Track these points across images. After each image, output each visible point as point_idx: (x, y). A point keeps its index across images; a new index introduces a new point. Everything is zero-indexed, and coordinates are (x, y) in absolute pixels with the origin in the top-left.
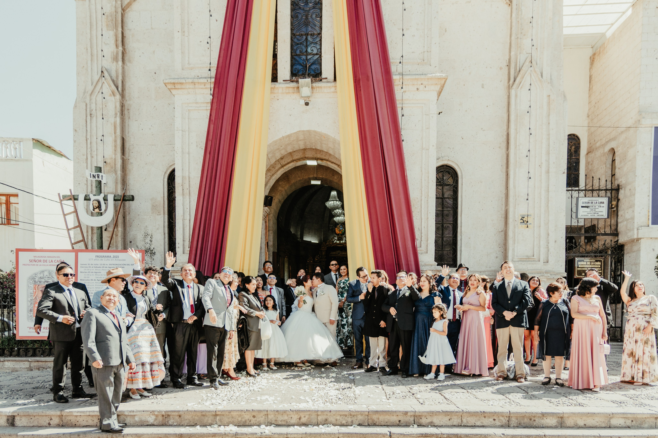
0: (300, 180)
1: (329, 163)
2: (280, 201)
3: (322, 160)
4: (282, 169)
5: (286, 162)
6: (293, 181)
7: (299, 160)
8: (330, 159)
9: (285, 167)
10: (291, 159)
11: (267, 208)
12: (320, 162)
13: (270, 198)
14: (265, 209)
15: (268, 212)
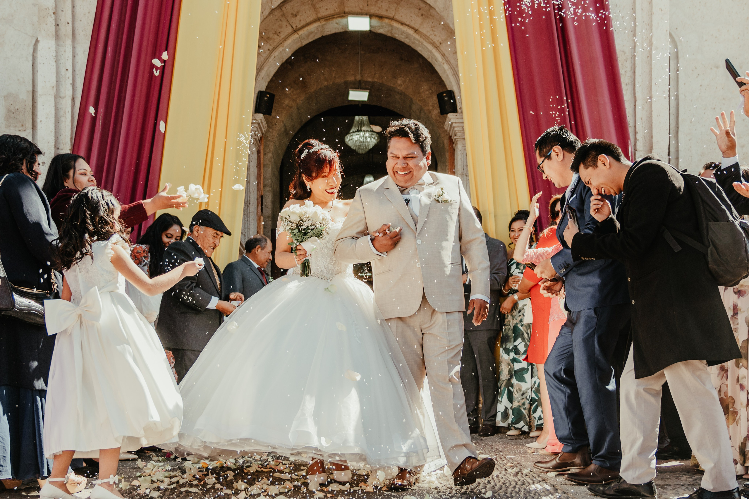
0: (327, 88)
1: (395, 24)
2: (286, 132)
3: (380, 17)
4: (296, 36)
5: (303, 23)
6: (313, 88)
7: (331, 17)
8: (397, 17)
9: (301, 32)
10: (315, 17)
11: (261, 115)
12: (376, 22)
13: (268, 96)
14: (257, 118)
15: (263, 127)
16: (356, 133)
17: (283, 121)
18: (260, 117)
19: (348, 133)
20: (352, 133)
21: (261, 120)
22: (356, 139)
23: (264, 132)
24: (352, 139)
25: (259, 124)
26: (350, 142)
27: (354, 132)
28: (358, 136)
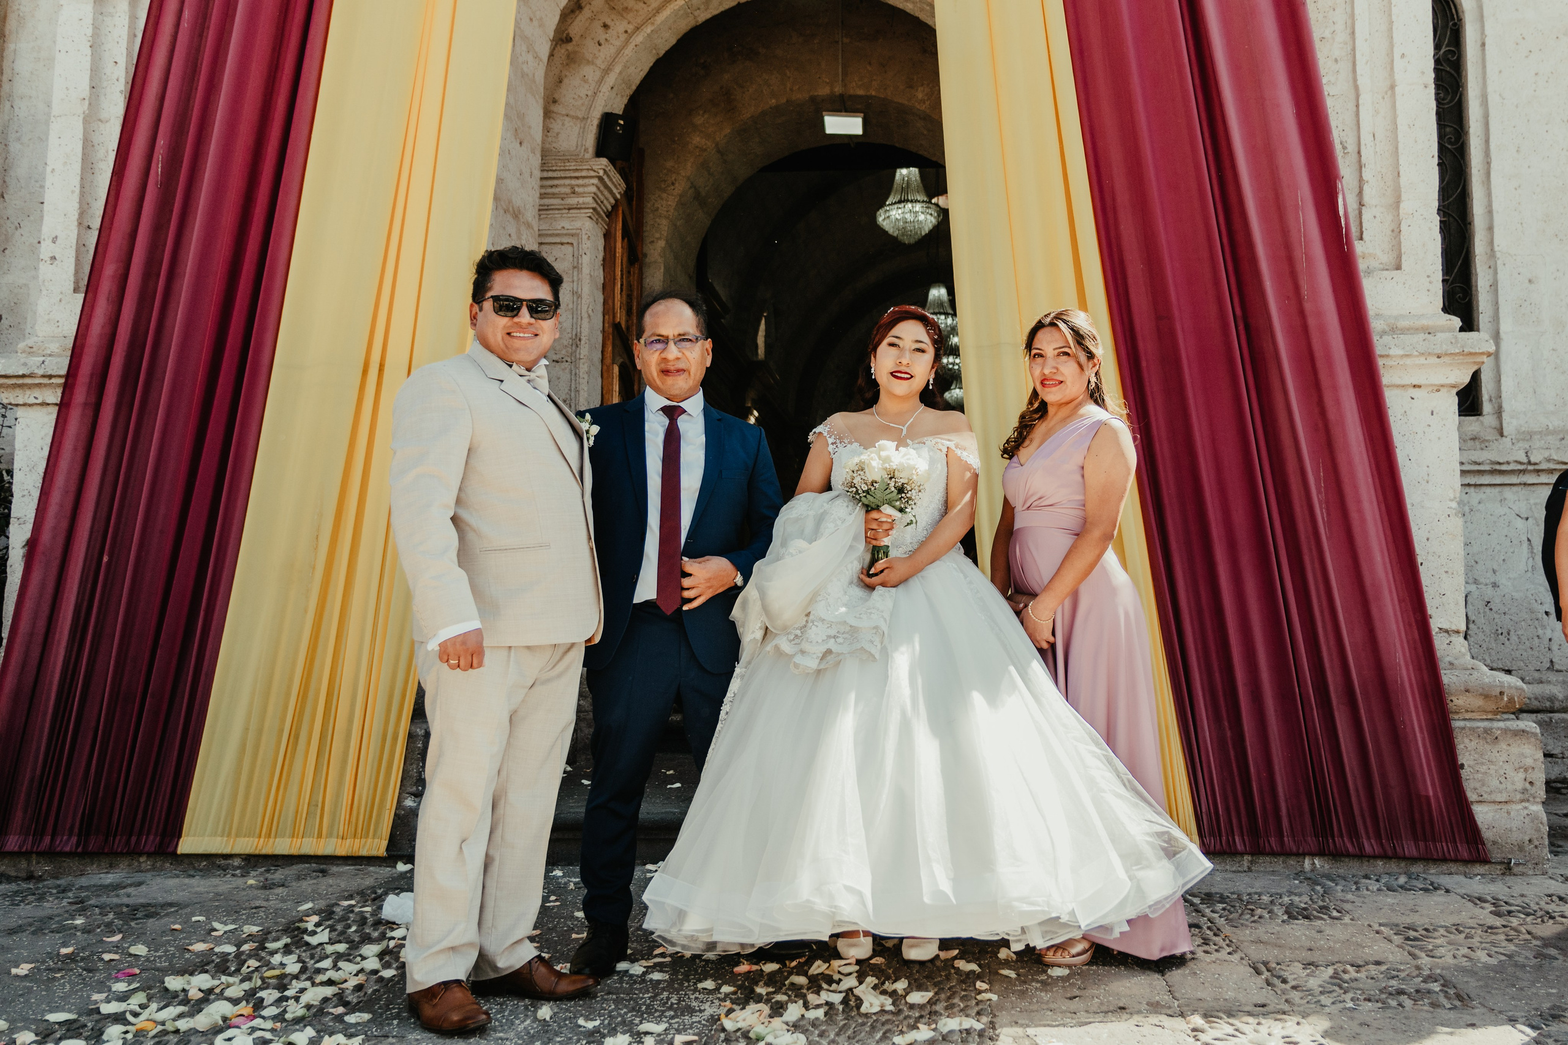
11: (603, 162)
13: (622, 122)
14: (594, 167)
15: (615, 186)
16: (896, 206)
17: (688, 178)
18: (601, 164)
19: (882, 205)
20: (889, 205)
21: (604, 170)
22: (897, 216)
23: (619, 196)
24: (889, 217)
25: (600, 178)
26: (884, 223)
27: (892, 204)
28: (900, 211)
